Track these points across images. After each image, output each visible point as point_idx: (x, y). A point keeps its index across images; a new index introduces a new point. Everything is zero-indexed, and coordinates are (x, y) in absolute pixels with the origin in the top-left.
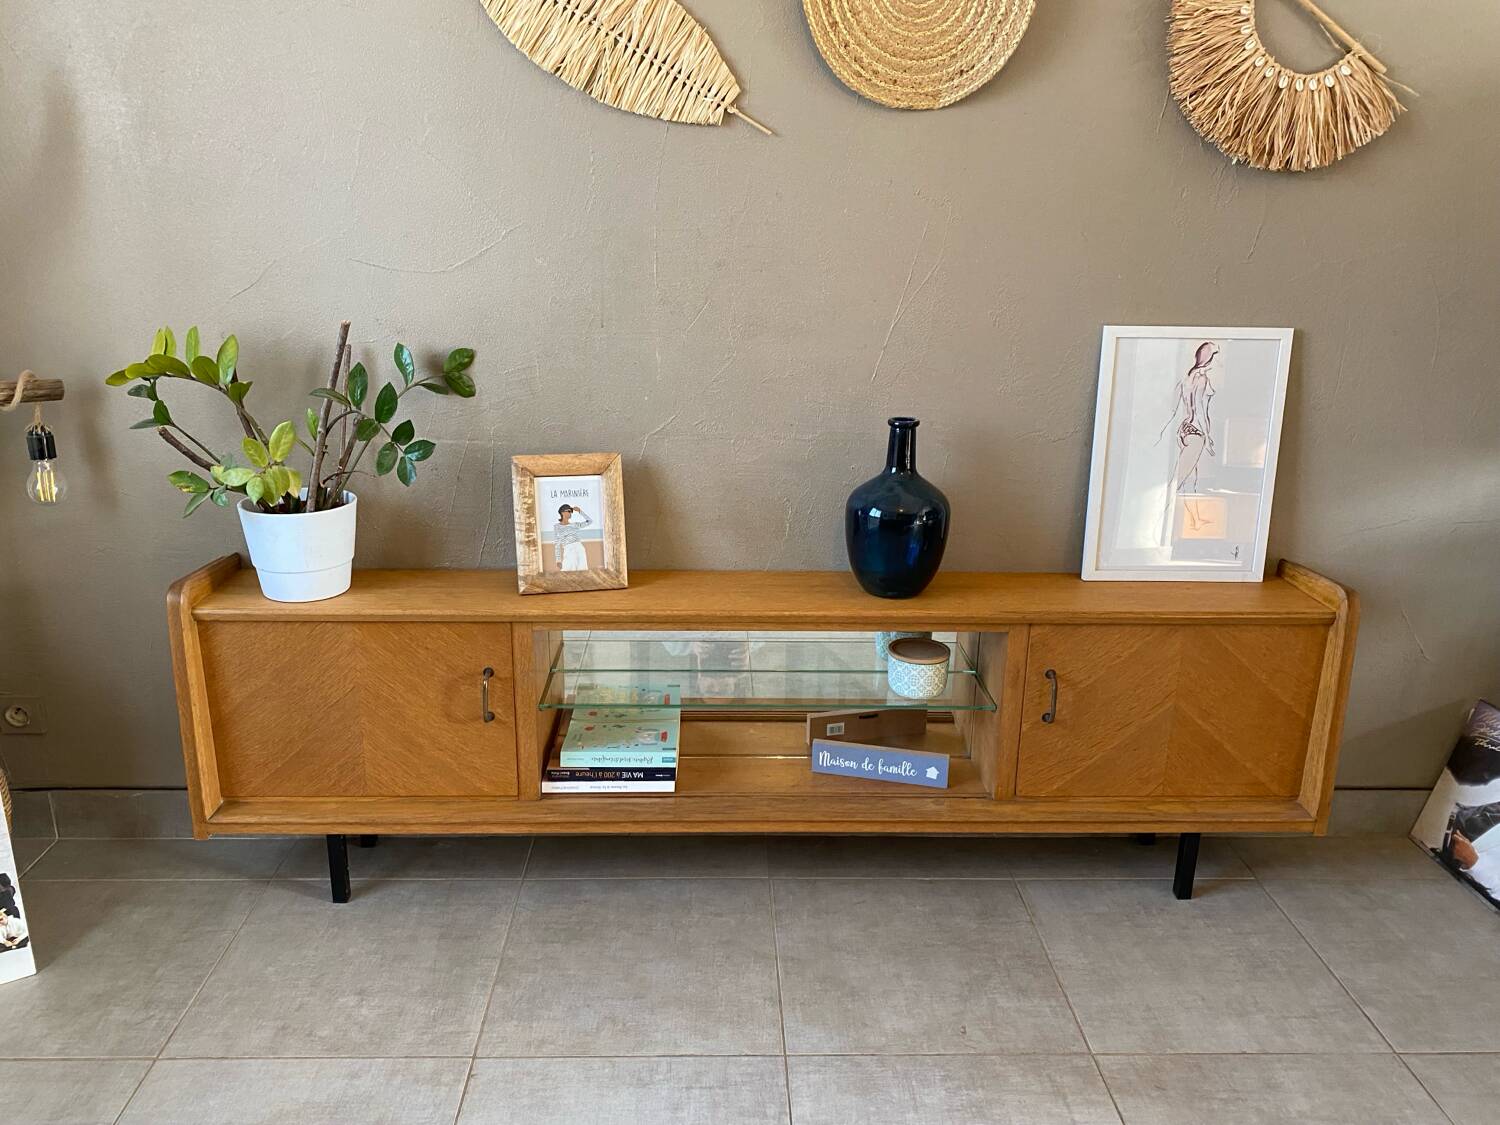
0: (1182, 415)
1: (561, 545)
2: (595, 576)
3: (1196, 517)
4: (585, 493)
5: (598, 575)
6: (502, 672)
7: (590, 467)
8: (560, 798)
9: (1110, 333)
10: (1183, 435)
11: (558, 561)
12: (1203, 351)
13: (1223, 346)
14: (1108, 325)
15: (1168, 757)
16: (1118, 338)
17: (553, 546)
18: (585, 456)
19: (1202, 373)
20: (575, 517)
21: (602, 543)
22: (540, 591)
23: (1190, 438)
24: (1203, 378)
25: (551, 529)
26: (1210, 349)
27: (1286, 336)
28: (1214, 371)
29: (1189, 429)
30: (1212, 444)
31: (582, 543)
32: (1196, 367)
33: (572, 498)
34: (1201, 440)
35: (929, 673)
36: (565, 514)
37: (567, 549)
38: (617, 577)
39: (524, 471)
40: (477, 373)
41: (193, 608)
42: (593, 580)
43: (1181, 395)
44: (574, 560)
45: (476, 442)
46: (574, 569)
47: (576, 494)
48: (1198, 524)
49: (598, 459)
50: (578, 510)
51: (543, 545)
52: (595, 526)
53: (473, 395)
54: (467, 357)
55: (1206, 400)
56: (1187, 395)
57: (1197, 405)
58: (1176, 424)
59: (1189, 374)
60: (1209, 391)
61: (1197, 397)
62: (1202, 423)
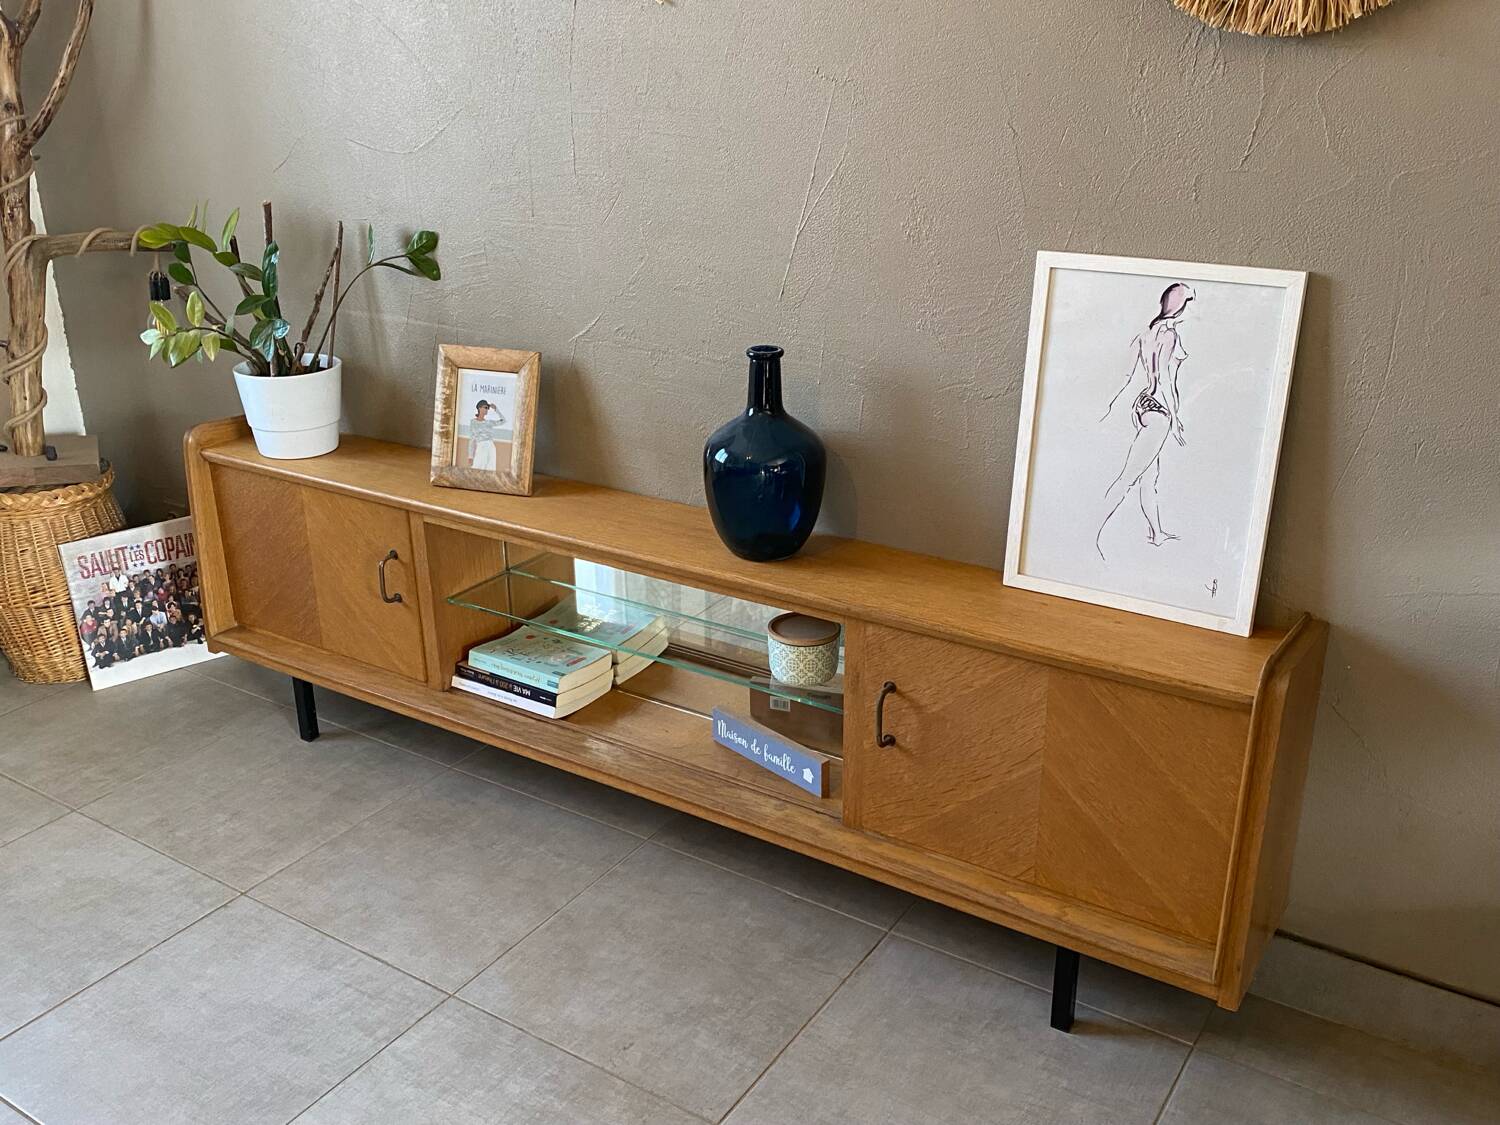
0: (1141, 382)
1: (475, 441)
2: (497, 478)
3: (1157, 530)
4: (503, 391)
5: (500, 477)
6: (404, 555)
7: (506, 363)
8: (468, 696)
9: (1045, 259)
10: (1141, 411)
11: (470, 457)
12: (1172, 296)
13: (1202, 292)
14: (1042, 249)
15: (1039, 834)
16: (1052, 268)
17: (468, 440)
18: (504, 351)
19: (1170, 326)
20: (491, 415)
21: (511, 444)
22: (448, 484)
23: (1151, 417)
24: (1171, 334)
25: (468, 424)
26: (1181, 295)
27: (1293, 284)
28: (1186, 323)
29: (1149, 403)
30: (1181, 428)
31: (495, 443)
32: (1162, 316)
33: (490, 394)
34: (1166, 421)
35: (791, 656)
36: (482, 409)
37: (480, 445)
38: (518, 483)
39: (448, 361)
41: (202, 450)
42: (494, 482)
43: (1140, 355)
44: (484, 459)
45: (444, 326)
46: (483, 468)
47: (494, 391)
48: (1159, 537)
49: (516, 355)
50: (494, 407)
51: (459, 439)
52: (508, 426)
53: (437, 277)
54: (431, 241)
55: (1173, 365)
56: (1147, 355)
57: (1162, 371)
58: (1132, 394)
59: (1151, 327)
60: (1178, 353)
61: (1162, 360)
62: (1169, 398)
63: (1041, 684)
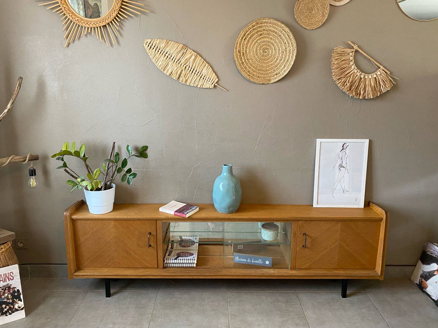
0: (339, 162)
3: (344, 191)
6: (154, 233)
8: (169, 268)
9: (318, 141)
10: (340, 168)
12: (344, 145)
14: (318, 139)
15: (338, 257)
16: (321, 142)
23: (341, 169)
24: (344, 153)
26: (346, 145)
27: (367, 141)
28: (347, 151)
30: (348, 170)
32: (343, 150)
34: (345, 169)
40: (149, 152)
41: (71, 216)
43: (339, 157)
45: (148, 170)
48: (345, 192)
53: (147, 157)
54: (146, 148)
55: (346, 158)
56: (340, 157)
57: (343, 160)
58: (338, 165)
59: (341, 152)
60: (346, 156)
61: (343, 158)
62: (345, 164)
63: (339, 226)
